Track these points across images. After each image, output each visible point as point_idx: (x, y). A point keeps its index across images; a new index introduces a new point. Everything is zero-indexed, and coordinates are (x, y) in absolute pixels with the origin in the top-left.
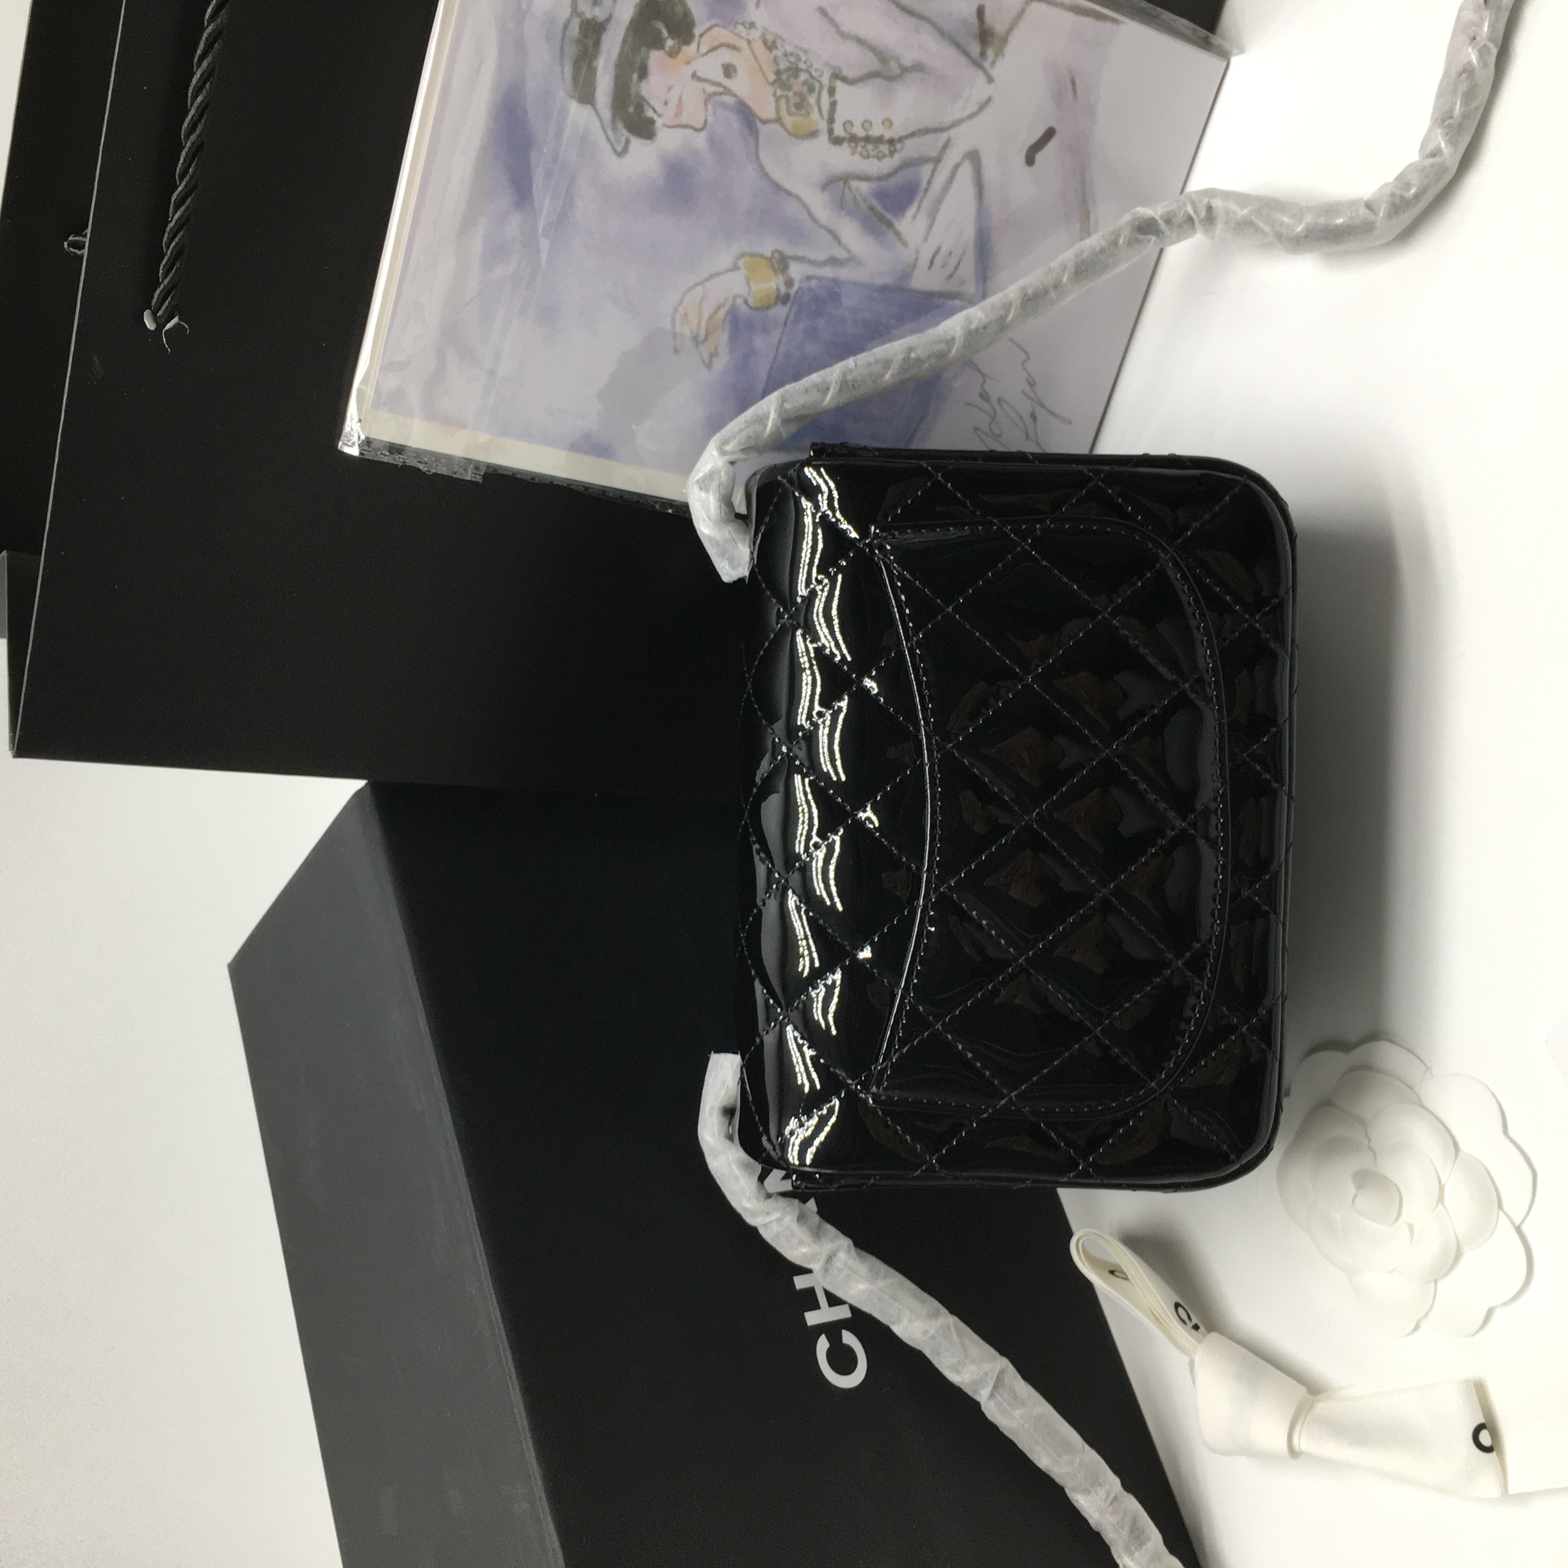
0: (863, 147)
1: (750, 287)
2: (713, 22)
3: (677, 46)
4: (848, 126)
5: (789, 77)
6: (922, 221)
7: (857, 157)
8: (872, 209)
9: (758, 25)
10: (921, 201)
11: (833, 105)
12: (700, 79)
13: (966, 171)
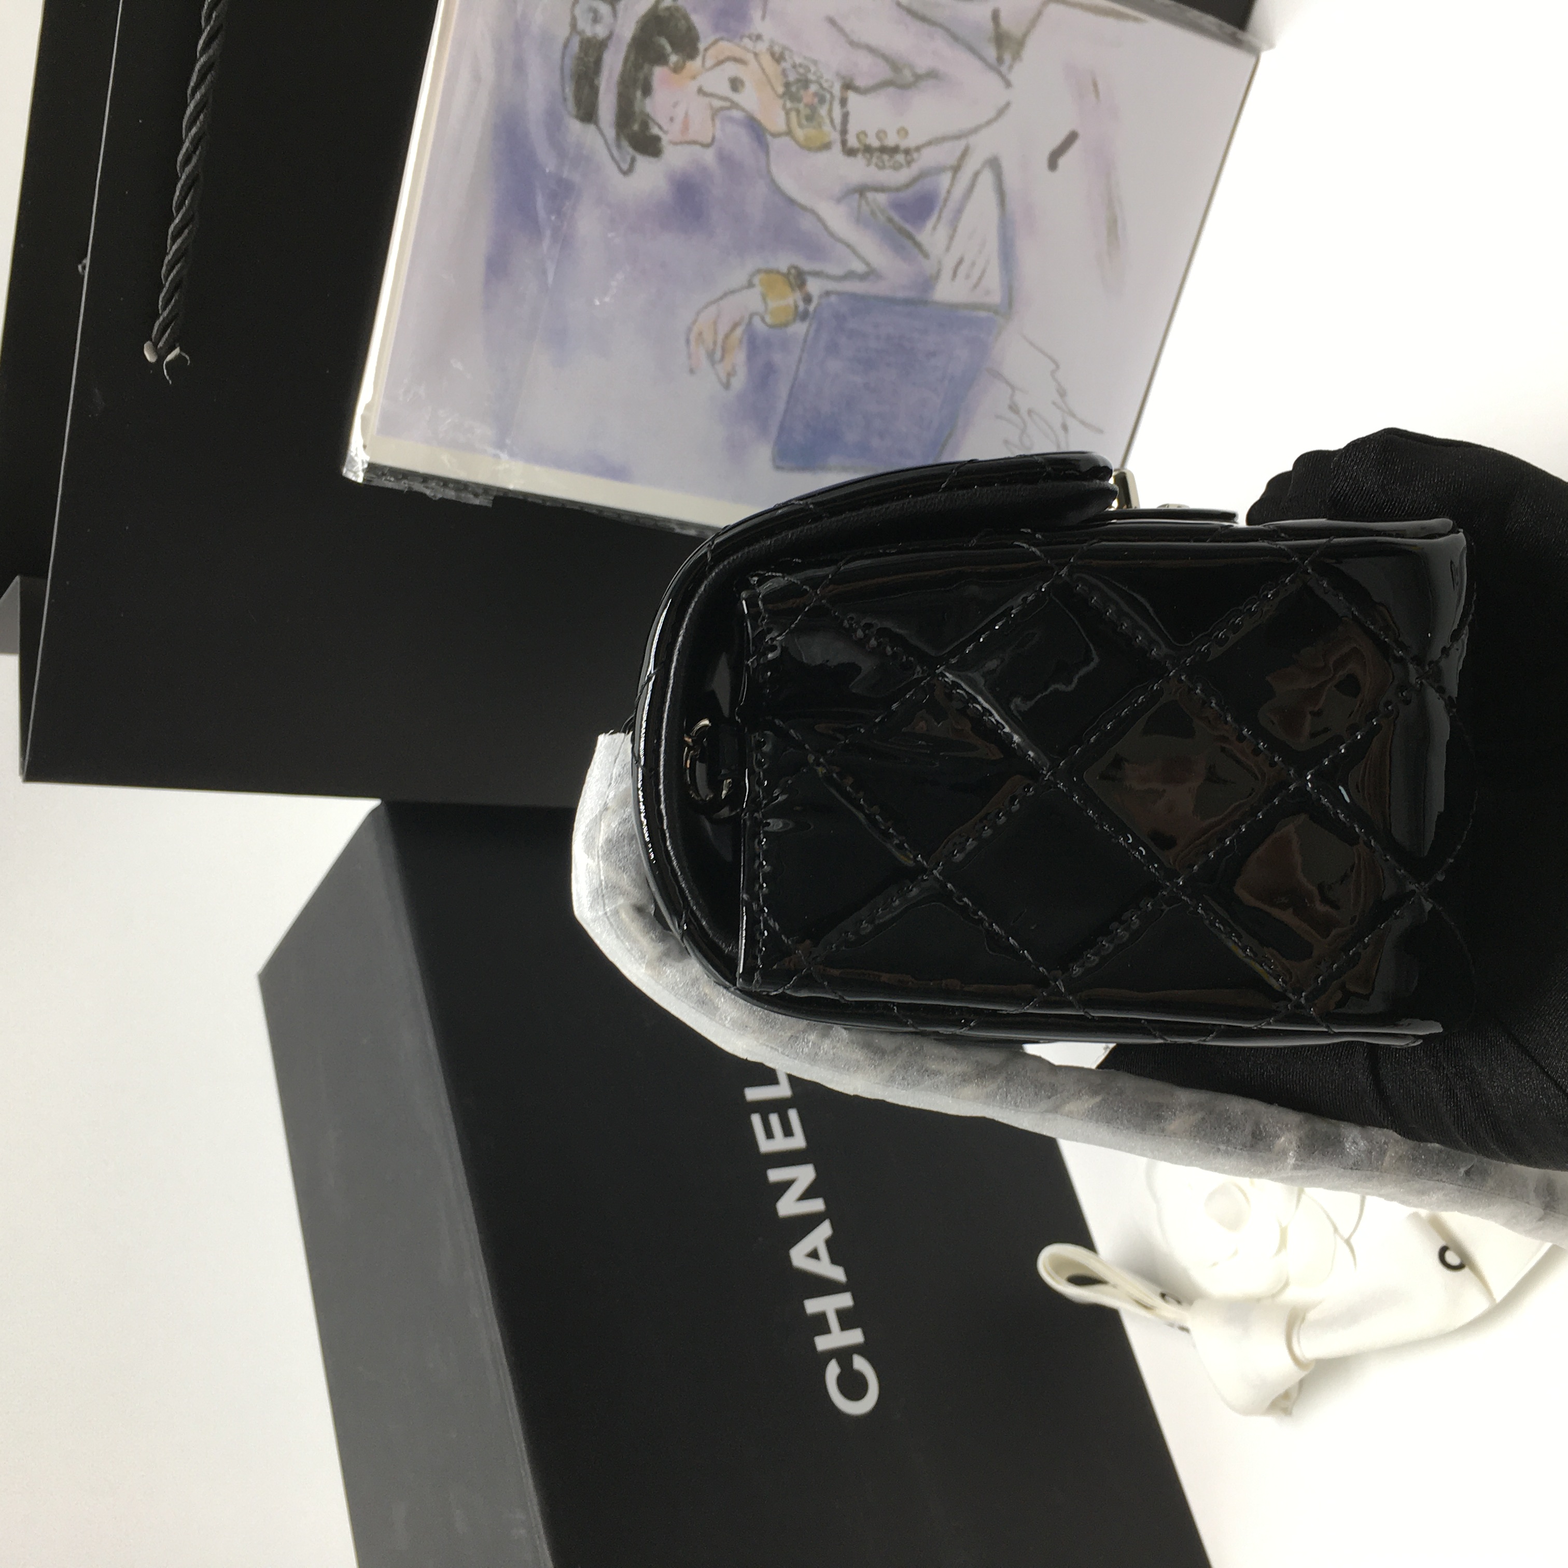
0: (878, 158)
2: (718, 36)
7: (873, 168)
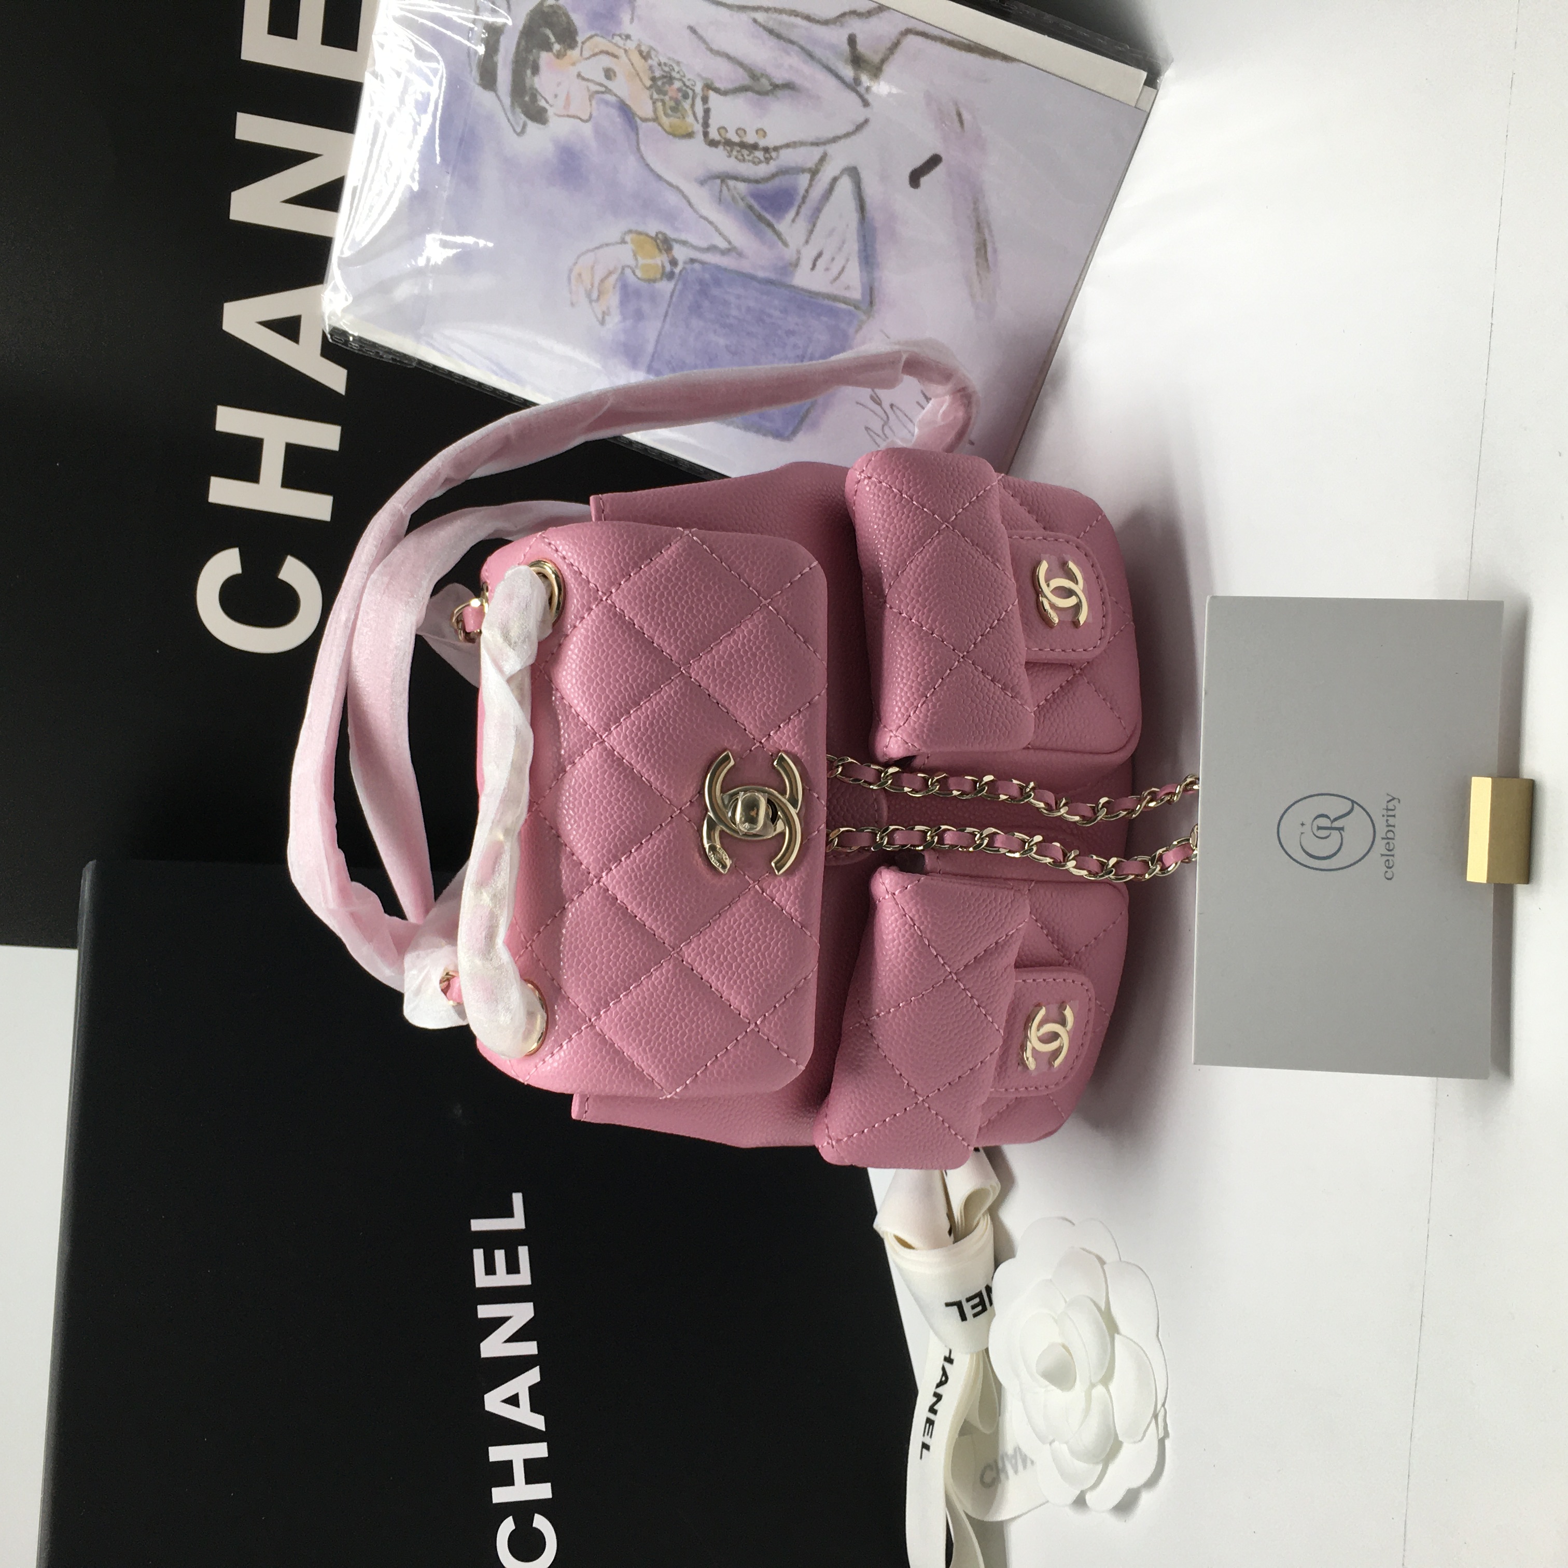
1: (636, 259)
3: (563, 50)
4: (722, 131)
5: (663, 84)
6: (802, 224)
8: (750, 207)
9: (632, 38)
10: (800, 207)
11: (707, 112)
12: (584, 79)
13: (845, 185)
